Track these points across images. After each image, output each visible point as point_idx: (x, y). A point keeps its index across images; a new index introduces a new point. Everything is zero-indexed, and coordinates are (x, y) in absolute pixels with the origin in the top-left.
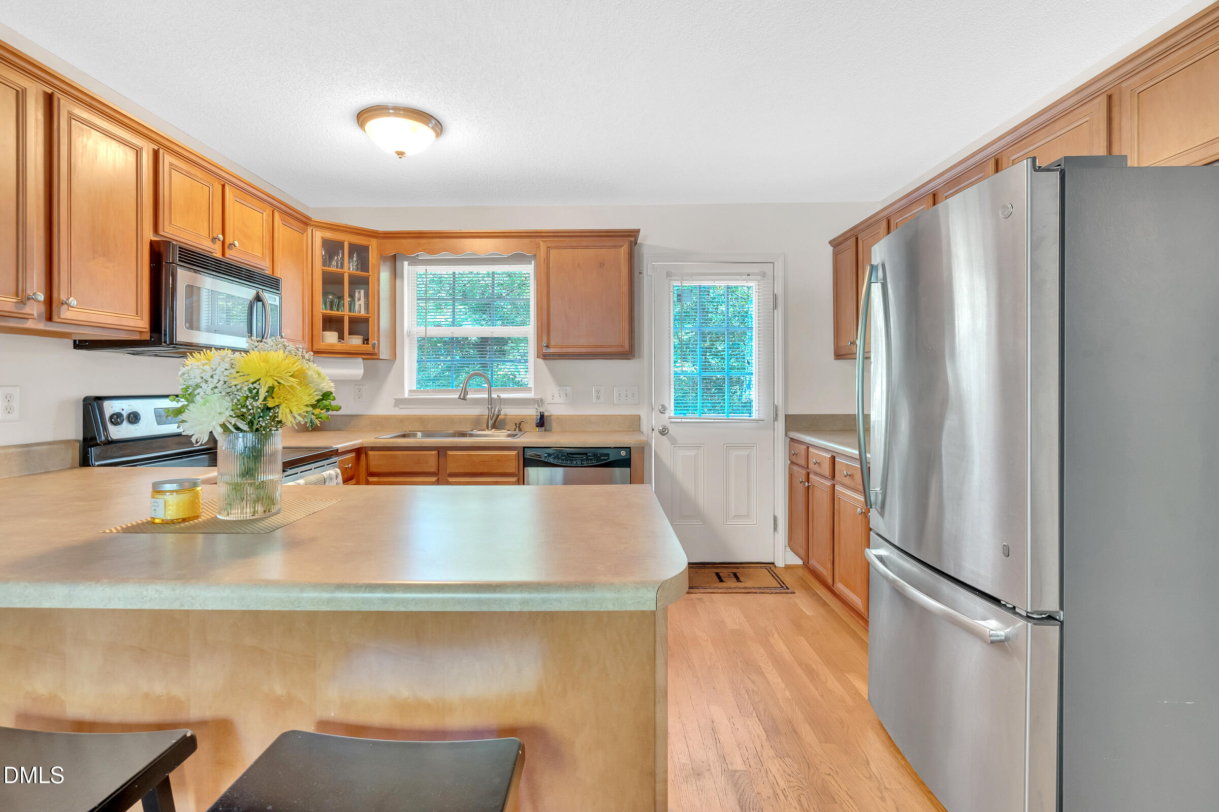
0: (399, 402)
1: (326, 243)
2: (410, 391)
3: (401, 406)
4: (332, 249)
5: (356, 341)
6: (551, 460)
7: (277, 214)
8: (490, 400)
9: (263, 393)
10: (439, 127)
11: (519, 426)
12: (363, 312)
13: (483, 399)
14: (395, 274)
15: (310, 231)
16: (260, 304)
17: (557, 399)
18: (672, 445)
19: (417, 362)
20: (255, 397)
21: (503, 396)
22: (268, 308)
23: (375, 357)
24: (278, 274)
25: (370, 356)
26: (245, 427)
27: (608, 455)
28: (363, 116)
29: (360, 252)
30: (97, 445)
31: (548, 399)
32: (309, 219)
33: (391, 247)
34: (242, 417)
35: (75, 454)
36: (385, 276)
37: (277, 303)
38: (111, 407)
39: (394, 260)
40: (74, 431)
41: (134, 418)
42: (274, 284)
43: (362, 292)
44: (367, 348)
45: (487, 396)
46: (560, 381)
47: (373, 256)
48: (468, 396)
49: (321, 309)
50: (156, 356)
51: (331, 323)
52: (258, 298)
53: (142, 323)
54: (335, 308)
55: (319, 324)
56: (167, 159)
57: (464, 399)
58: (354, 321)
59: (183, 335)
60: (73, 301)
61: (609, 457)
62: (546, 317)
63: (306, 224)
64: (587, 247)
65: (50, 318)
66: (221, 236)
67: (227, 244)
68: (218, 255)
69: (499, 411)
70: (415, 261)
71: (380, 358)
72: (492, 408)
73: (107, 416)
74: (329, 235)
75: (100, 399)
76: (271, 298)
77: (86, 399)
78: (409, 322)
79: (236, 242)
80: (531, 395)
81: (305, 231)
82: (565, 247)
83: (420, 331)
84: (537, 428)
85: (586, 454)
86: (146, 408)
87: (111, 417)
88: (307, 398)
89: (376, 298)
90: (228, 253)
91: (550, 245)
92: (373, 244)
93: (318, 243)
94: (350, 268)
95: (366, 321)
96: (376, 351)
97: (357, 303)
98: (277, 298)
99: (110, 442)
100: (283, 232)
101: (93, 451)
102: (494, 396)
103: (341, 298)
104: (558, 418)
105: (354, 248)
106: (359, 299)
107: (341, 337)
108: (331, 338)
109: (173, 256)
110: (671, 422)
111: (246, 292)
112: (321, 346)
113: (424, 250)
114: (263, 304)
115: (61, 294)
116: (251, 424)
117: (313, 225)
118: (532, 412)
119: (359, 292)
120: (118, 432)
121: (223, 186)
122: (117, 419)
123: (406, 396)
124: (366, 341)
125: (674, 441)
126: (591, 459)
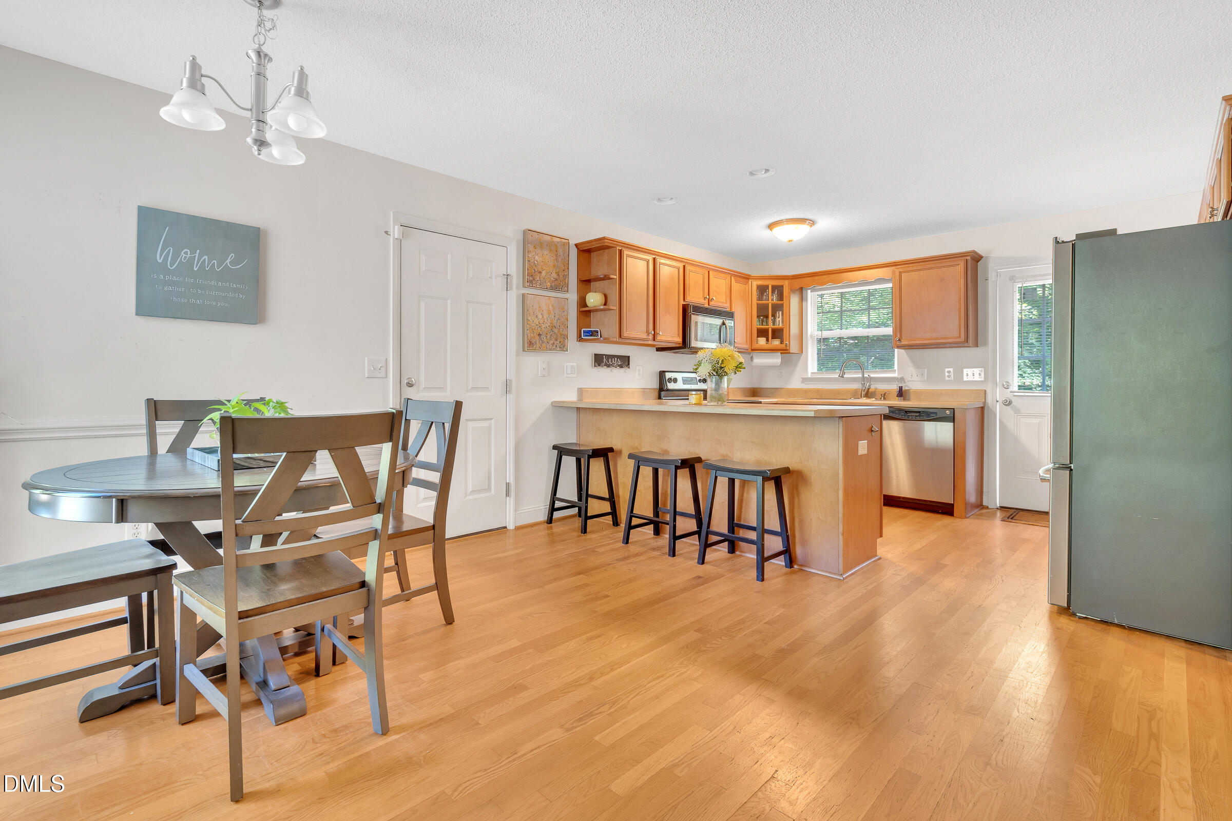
0: (805, 380)
1: (759, 287)
2: (812, 373)
3: (806, 383)
4: (762, 290)
5: (776, 342)
6: (894, 415)
7: (732, 278)
8: (863, 378)
9: (720, 362)
10: (812, 223)
11: (884, 396)
12: (781, 325)
13: (858, 378)
14: (802, 299)
15: (750, 282)
16: (724, 326)
17: (915, 378)
18: (1016, 414)
19: (817, 354)
20: (718, 363)
21: (872, 375)
22: (728, 327)
23: (787, 352)
24: (733, 310)
25: (785, 351)
26: (715, 374)
27: (936, 413)
28: (771, 226)
29: (778, 290)
30: (664, 391)
31: (907, 378)
32: (750, 276)
33: (797, 284)
34: (714, 370)
35: (656, 394)
36: (794, 300)
37: (732, 325)
38: (668, 375)
39: (801, 291)
40: (656, 385)
41: (675, 380)
42: (731, 315)
43: (780, 313)
44: (783, 346)
45: (861, 376)
46: (917, 364)
47: (786, 292)
48: (845, 376)
49: (757, 325)
50: (682, 353)
51: (762, 333)
52: (724, 324)
53: (680, 340)
54: (764, 323)
55: (755, 333)
56: (688, 268)
57: (842, 377)
58: (774, 331)
59: (694, 344)
60: (661, 333)
61: (936, 416)
62: (899, 321)
63: (748, 279)
64: (930, 269)
65: (654, 340)
66: (708, 297)
67: (710, 299)
68: (706, 306)
69: (869, 386)
70: (813, 290)
71: (791, 352)
72: (864, 384)
73: (667, 379)
74: (760, 283)
75: (664, 372)
76: (729, 323)
77: (660, 372)
78: (812, 329)
79: (714, 298)
80: (895, 375)
81: (747, 283)
82: (912, 271)
83: (819, 334)
84: (897, 398)
85: (920, 412)
86: (679, 376)
87: (668, 379)
88: (734, 364)
89: (788, 315)
90: (711, 303)
91: (901, 270)
92: (786, 284)
93: (755, 288)
94: (772, 299)
95: (781, 330)
96: (788, 348)
97: (777, 320)
98: (733, 322)
99: (668, 390)
100: (737, 286)
101: (663, 393)
102: (866, 375)
103: (767, 317)
104: (915, 392)
105: (774, 288)
106: (779, 317)
107: (767, 340)
108: (762, 341)
109: (690, 310)
110: (1014, 396)
111: (718, 321)
112: (756, 346)
113: (817, 284)
114: (726, 327)
115: (657, 331)
116: (717, 373)
117: (751, 279)
118: (894, 387)
119: (779, 313)
120: (671, 386)
121: (709, 272)
122: (670, 380)
123: (809, 376)
124: (782, 342)
125: (1017, 411)
126: (923, 416)
